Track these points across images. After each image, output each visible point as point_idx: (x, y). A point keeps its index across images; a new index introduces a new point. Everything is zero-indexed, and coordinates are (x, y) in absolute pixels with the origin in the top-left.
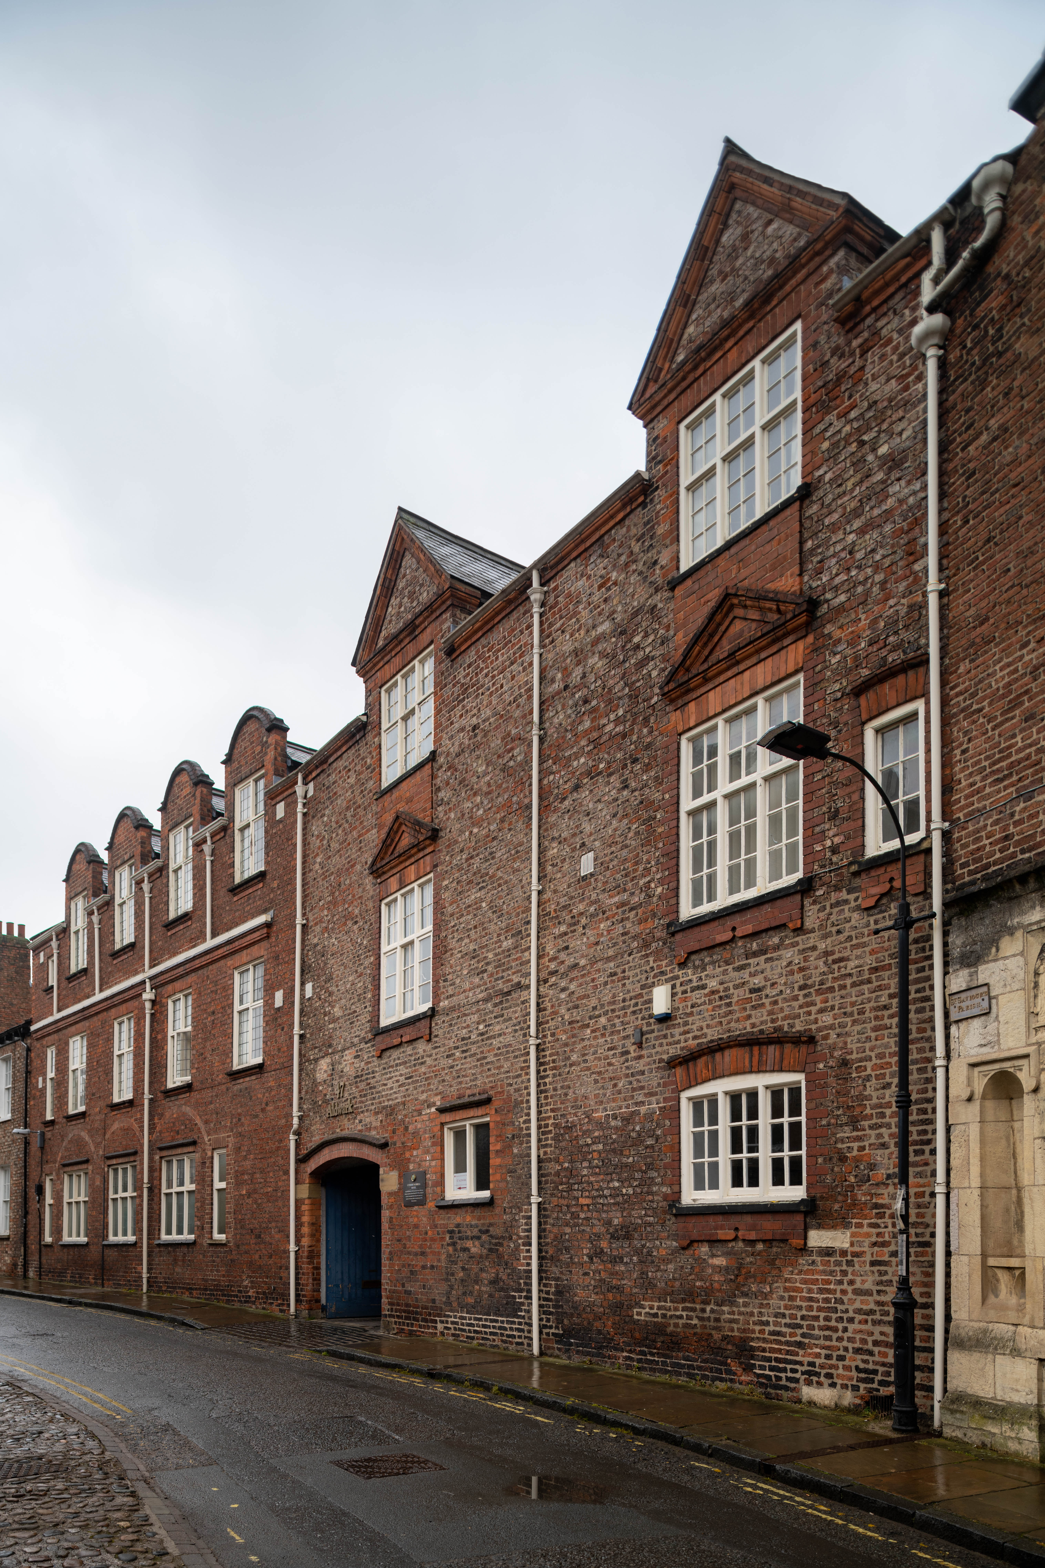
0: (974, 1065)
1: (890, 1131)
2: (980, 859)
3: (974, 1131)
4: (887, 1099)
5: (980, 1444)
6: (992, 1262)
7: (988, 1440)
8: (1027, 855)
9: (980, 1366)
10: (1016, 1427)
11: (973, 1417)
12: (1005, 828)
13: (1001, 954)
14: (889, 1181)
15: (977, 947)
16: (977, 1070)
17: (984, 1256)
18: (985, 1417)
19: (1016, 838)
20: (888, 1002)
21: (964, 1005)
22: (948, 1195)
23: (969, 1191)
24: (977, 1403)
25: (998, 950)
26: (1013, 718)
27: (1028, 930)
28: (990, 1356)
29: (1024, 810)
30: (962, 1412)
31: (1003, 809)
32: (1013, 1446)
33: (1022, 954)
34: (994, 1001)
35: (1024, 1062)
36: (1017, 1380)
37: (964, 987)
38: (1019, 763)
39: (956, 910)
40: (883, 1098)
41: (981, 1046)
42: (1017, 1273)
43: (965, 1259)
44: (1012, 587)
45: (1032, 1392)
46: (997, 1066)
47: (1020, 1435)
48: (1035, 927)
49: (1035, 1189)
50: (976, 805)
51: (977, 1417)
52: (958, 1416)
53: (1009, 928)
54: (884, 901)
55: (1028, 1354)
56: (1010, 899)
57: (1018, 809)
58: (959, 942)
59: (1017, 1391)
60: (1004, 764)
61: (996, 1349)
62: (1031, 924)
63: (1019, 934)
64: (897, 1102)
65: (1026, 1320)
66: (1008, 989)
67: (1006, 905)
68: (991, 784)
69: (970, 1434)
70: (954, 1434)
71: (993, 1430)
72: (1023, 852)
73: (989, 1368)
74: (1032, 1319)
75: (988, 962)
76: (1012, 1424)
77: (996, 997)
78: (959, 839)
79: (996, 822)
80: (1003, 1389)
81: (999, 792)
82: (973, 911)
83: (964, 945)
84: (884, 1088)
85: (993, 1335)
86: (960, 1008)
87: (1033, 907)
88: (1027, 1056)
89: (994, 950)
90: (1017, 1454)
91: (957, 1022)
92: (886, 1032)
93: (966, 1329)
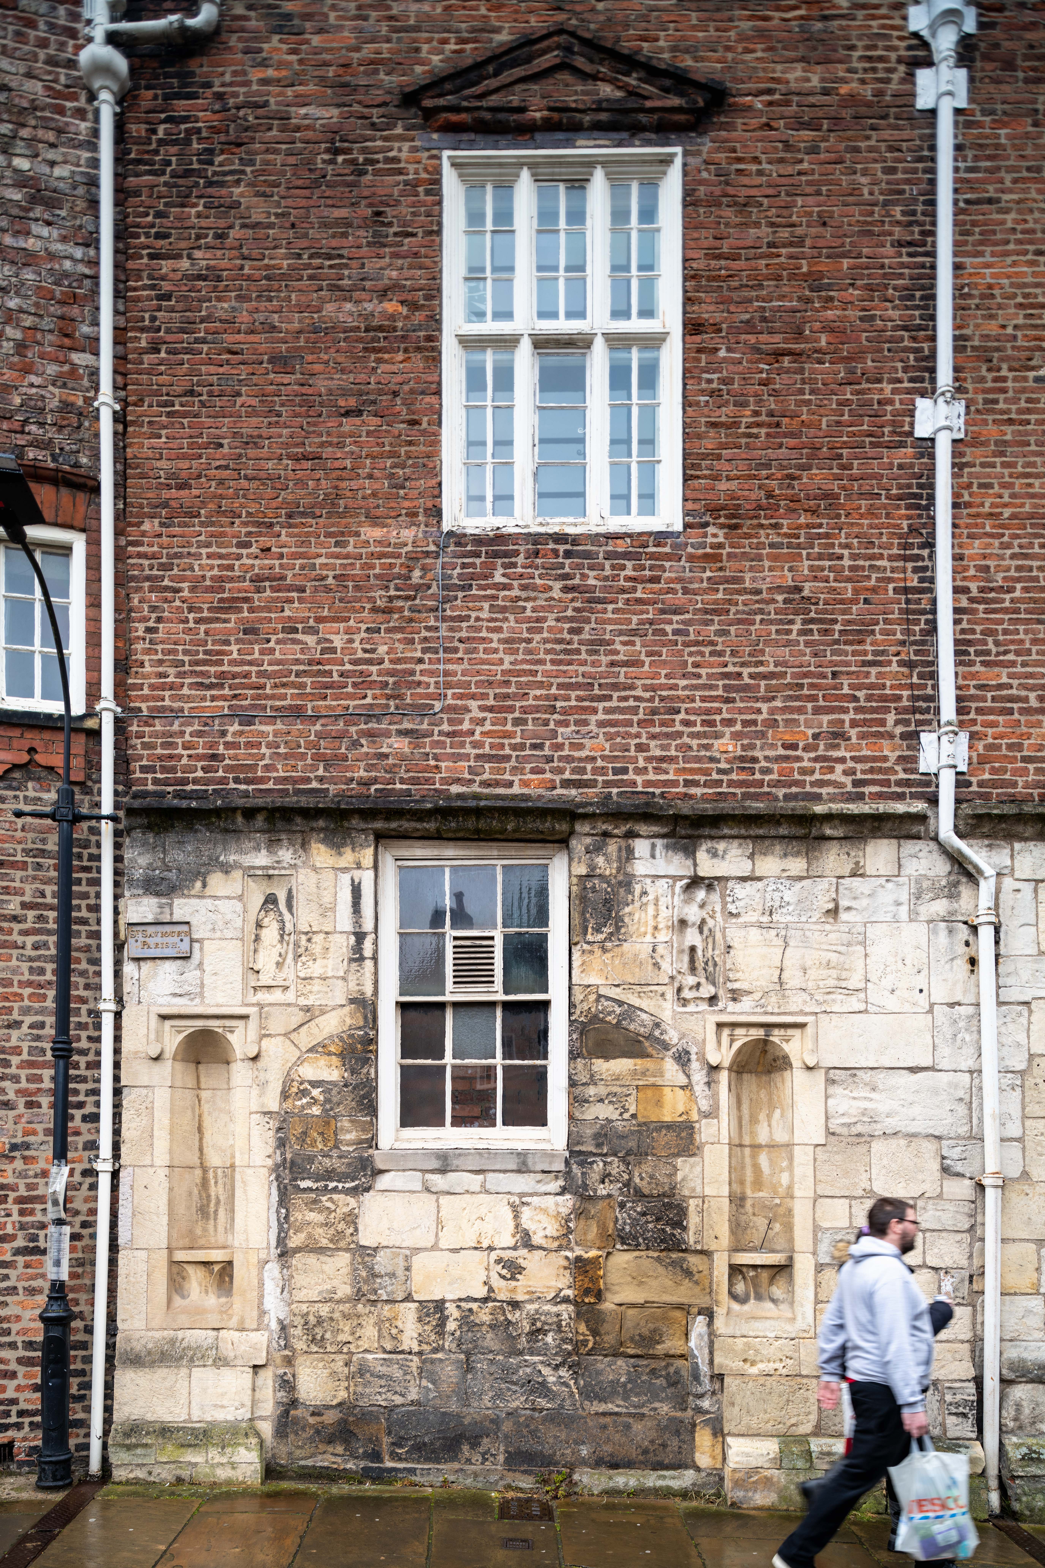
0: (164, 1017)
1: (17, 1086)
2: (173, 770)
3: (162, 1098)
4: (14, 1042)
5: (173, 1480)
6: (180, 1256)
7: (185, 1474)
8: (243, 787)
9: (167, 1384)
10: (228, 1450)
11: (163, 1449)
12: (213, 745)
13: (208, 891)
14: (17, 1154)
15: (172, 875)
16: (168, 1023)
17: (170, 1250)
18: (182, 1446)
19: (227, 762)
20: (19, 912)
21: (151, 941)
22: (115, 1175)
23: (151, 1171)
24: (165, 1431)
25: (204, 886)
26: (226, 621)
27: (250, 873)
28: (184, 1371)
29: (241, 733)
30: (146, 1446)
31: (209, 721)
32: (223, 1474)
33: (240, 898)
34: (196, 946)
35: (240, 1023)
36: (223, 1395)
37: (150, 918)
38: (234, 678)
39: (139, 821)
40: (8, 1040)
41: (175, 995)
42: (216, 1268)
43: (143, 1255)
44: (227, 467)
45: (243, 1405)
46: (200, 1023)
47: (235, 1459)
48: (260, 872)
49: (250, 1171)
50: (167, 703)
51: (170, 1448)
52: (139, 1451)
53: (222, 865)
54: (17, 775)
55: (239, 1362)
56: (226, 831)
57: (231, 729)
58: (143, 861)
59: (223, 1407)
60: (213, 669)
61: (192, 1360)
62: (254, 868)
63: (237, 874)
64: (53, 1049)
65: (234, 1322)
66: (218, 934)
67: (219, 836)
68: (191, 686)
69: (157, 1470)
70: (131, 1476)
71: (193, 1460)
72: (237, 780)
73: (182, 1385)
74: (242, 1320)
75: (189, 896)
76: (223, 1448)
77: (197, 941)
78: (139, 735)
79: (199, 734)
80: (202, 1408)
81: (204, 699)
82: (166, 830)
83: (150, 867)
84: (9, 1027)
85: (184, 1344)
86: (145, 943)
87: (258, 849)
88: (245, 1017)
89: (198, 884)
90: (229, 1482)
91: (137, 960)
92: (15, 952)
93: (143, 1342)
